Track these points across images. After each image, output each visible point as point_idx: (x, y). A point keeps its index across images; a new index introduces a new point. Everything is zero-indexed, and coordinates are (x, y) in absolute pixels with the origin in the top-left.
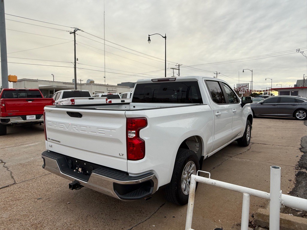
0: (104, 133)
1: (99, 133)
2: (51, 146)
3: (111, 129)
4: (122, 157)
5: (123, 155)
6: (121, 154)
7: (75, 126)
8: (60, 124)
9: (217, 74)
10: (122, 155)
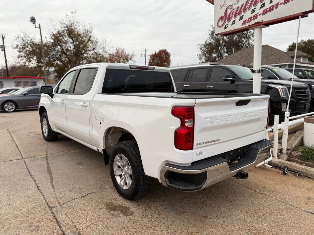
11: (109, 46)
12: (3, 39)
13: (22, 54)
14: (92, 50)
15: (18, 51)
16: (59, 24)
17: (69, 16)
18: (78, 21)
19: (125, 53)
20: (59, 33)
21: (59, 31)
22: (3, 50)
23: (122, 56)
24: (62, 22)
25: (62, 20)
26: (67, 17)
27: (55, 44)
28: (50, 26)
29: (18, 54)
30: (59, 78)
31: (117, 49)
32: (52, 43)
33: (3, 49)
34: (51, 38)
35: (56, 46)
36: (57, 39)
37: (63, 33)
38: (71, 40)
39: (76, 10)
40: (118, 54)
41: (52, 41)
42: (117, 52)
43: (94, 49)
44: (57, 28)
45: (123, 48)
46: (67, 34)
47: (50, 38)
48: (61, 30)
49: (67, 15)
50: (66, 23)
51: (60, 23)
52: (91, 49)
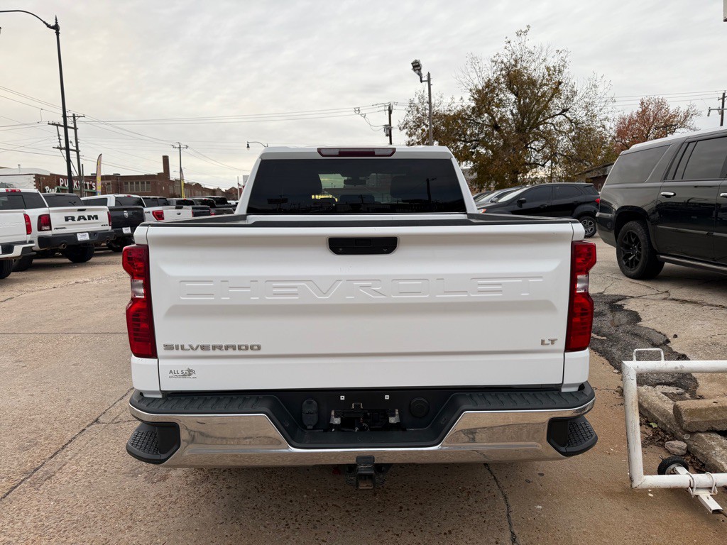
0: (500, 291)
1: (480, 291)
2: (190, 373)
3: (526, 277)
4: (550, 347)
5: (553, 342)
6: (546, 342)
7: (370, 283)
8: (275, 284)
9: (180, 148)
10: (550, 342)
11: (604, 100)
12: (390, 112)
13: (414, 138)
14: (560, 114)
15: (407, 133)
16: (489, 64)
17: (512, 43)
18: (532, 49)
19: (667, 110)
20: (488, 85)
21: (489, 80)
22: (387, 135)
23: (655, 118)
24: (495, 59)
25: (498, 54)
26: (508, 45)
27: (479, 110)
28: (471, 74)
29: (407, 139)
30: (479, 184)
31: (642, 103)
32: (473, 108)
33: (388, 133)
34: (472, 98)
35: (480, 115)
36: (484, 98)
37: (496, 85)
38: (513, 97)
39: (528, 26)
40: (644, 115)
41: (473, 104)
42: (644, 111)
43: (565, 110)
44: (486, 73)
45: (661, 97)
46: (506, 85)
47: (470, 99)
48: (493, 77)
49: (509, 42)
50: (505, 61)
51: (493, 61)
52: (558, 112)
